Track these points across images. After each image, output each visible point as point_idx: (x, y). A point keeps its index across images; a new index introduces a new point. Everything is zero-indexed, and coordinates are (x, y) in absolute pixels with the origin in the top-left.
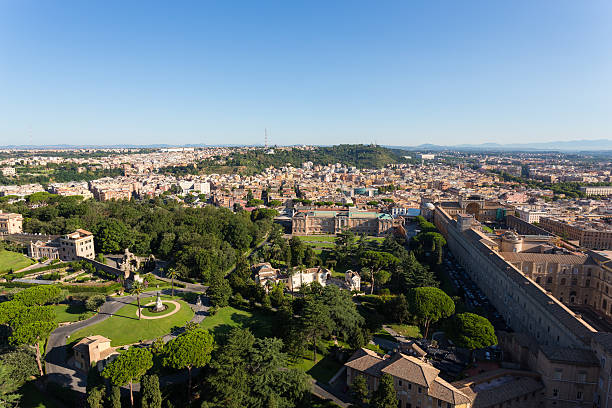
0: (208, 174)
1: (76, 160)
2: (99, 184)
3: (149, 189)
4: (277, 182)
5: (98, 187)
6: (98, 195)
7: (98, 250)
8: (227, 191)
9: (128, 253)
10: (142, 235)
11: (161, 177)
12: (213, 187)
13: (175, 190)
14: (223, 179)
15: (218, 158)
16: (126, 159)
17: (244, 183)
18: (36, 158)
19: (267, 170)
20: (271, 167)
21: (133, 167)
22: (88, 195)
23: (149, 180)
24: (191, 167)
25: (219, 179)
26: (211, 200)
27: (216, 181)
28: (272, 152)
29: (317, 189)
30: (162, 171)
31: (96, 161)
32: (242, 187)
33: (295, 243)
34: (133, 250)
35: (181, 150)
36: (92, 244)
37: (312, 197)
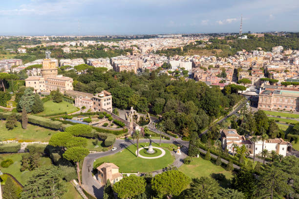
0: (191, 55)
1: (103, 43)
2: (117, 60)
3: (148, 65)
4: (248, 64)
5: (116, 62)
6: (116, 68)
7: (114, 105)
8: (205, 69)
9: (132, 110)
10: (142, 98)
11: (157, 57)
12: (194, 65)
13: (167, 66)
14: (203, 59)
15: (200, 43)
16: (135, 42)
17: (219, 63)
18: (81, 41)
19: (240, 52)
20: (244, 51)
21: (138, 48)
22: (110, 67)
23: (149, 59)
24: (179, 49)
25: (200, 59)
26: (192, 76)
27: (197, 61)
28: (246, 37)
29: (286, 71)
30: (158, 52)
31: (115, 44)
32: (217, 67)
33: (260, 116)
34: (136, 109)
35: (173, 36)
36: (111, 101)
37: (280, 78)
